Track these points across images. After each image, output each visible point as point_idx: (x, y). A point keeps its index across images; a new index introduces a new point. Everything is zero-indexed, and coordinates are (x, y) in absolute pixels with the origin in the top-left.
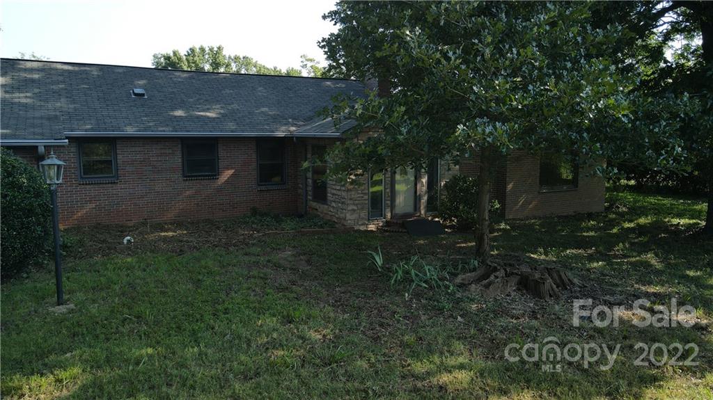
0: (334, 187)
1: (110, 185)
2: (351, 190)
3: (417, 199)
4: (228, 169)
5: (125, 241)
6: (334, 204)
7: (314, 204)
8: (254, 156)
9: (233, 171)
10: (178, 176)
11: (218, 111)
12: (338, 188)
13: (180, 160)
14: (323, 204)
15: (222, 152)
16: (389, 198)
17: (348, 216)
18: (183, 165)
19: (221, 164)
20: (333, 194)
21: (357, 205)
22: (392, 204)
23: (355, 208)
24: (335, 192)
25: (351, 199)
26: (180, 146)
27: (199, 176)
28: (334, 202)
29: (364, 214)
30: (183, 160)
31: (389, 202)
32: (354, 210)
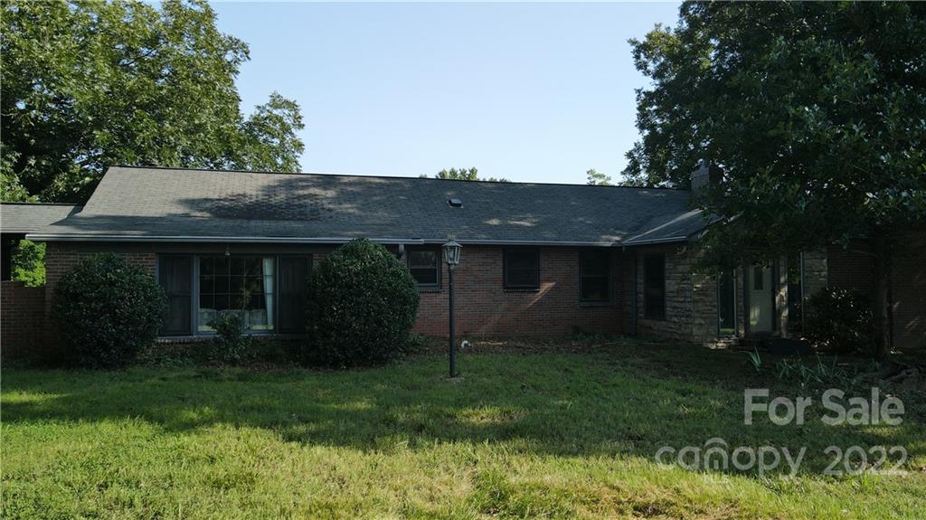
0: (674, 299)
1: (434, 295)
2: (697, 301)
3: (776, 314)
4: (549, 281)
5: (463, 345)
6: (675, 319)
7: (648, 322)
8: (577, 268)
9: (554, 284)
10: (499, 286)
11: (534, 220)
12: (682, 299)
13: (501, 270)
14: (660, 320)
15: (543, 264)
16: (742, 313)
17: (695, 331)
18: (504, 275)
19: (542, 276)
20: (675, 307)
21: (704, 318)
22: (745, 320)
23: (703, 322)
24: (676, 304)
25: (698, 312)
26: (501, 255)
27: (520, 288)
28: (676, 316)
29: (713, 330)
30: (504, 271)
31: (742, 318)
32: (701, 324)
